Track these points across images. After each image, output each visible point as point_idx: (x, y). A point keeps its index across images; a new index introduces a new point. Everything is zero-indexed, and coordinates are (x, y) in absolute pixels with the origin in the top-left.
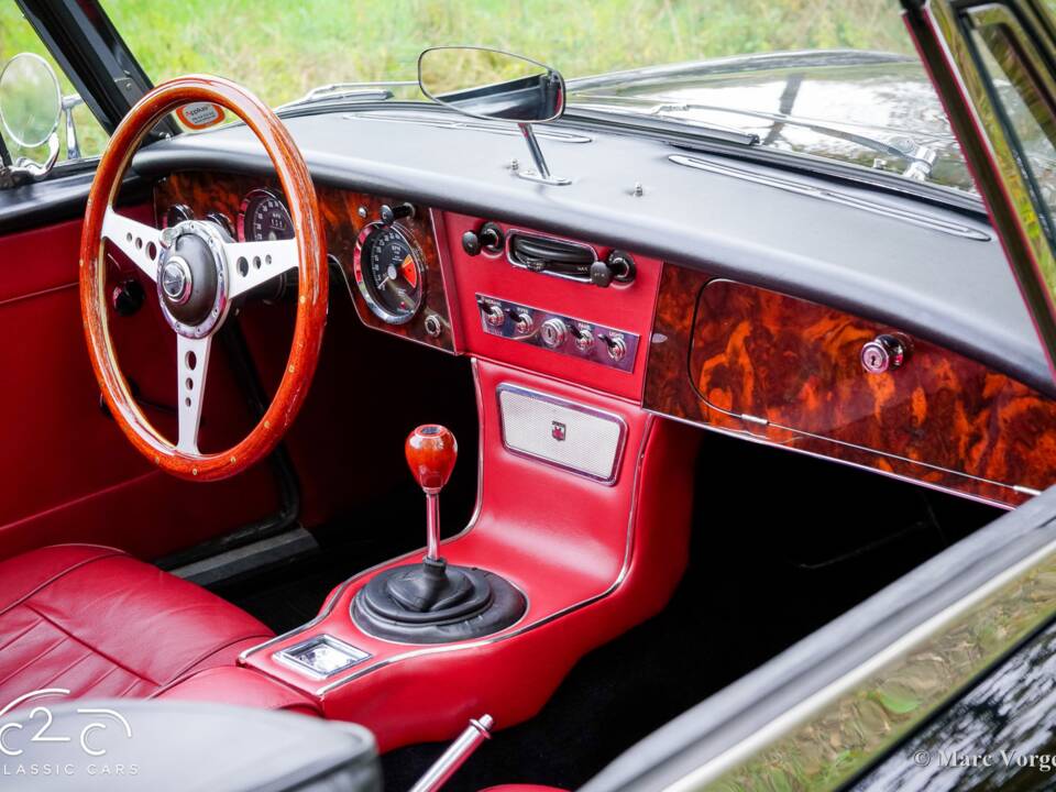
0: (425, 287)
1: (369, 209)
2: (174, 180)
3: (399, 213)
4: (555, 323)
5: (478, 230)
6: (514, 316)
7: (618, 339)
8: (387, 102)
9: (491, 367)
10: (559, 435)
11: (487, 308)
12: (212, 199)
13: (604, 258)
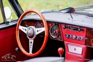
0: (59, 33)
1: (51, 24)
2: (25, 22)
3: (55, 25)
4: (74, 36)
5: (65, 26)
6: (69, 36)
7: (82, 38)
8: (52, 11)
9: (67, 42)
10: (75, 50)
11: (66, 35)
12: (31, 24)
13: (80, 28)
